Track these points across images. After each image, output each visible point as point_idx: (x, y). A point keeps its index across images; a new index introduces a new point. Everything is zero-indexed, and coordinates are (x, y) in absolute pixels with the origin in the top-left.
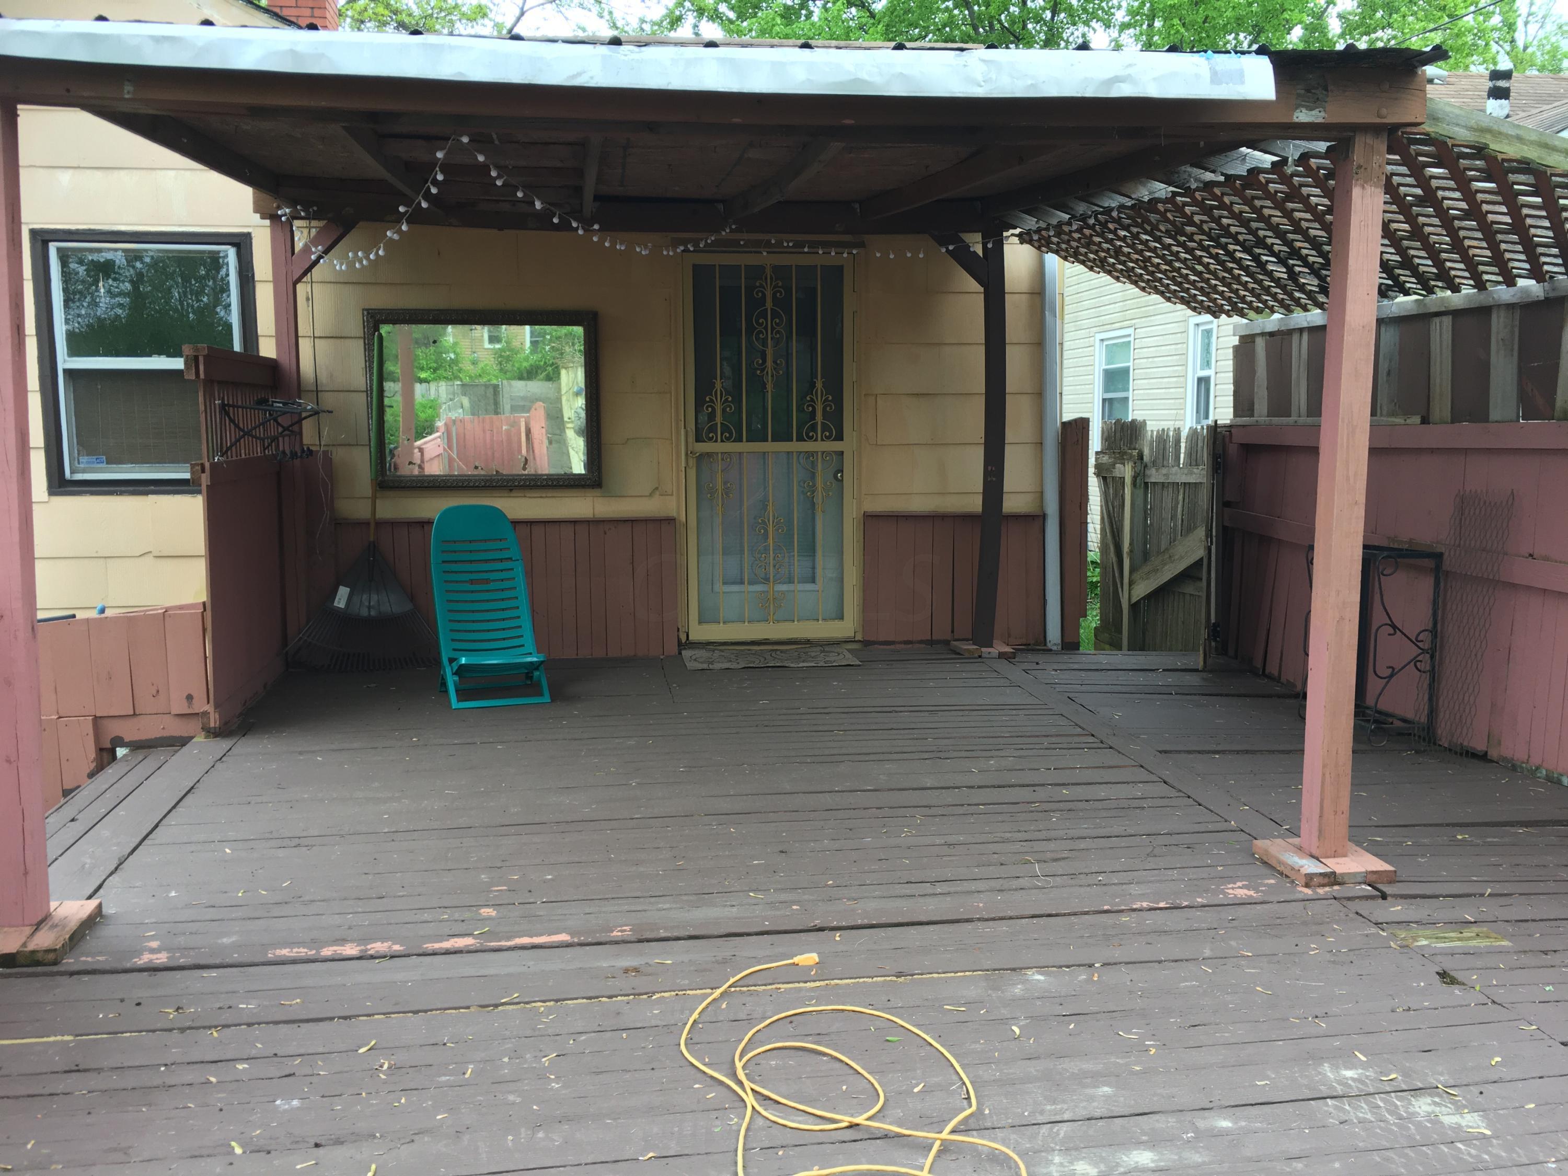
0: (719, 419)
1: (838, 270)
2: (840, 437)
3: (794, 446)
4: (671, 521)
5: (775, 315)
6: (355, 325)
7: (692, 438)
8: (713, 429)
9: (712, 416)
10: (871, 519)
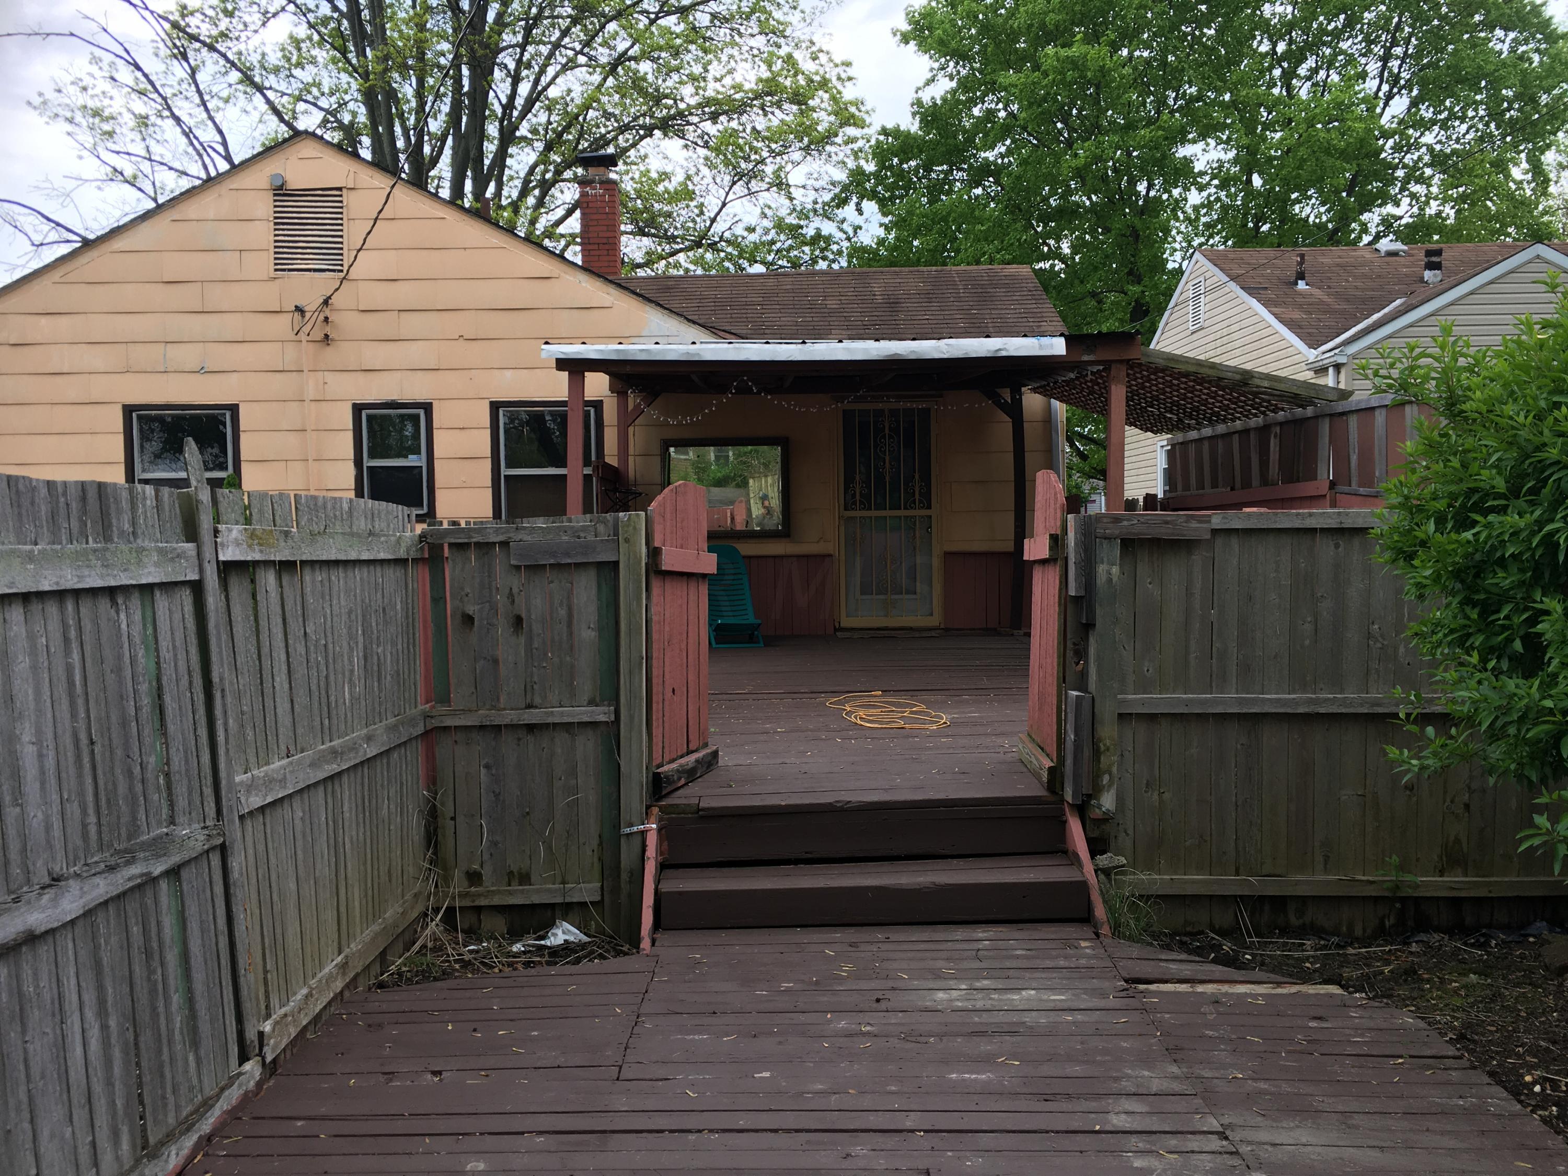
0: (858, 497)
1: (927, 411)
2: (929, 507)
3: (902, 513)
4: (830, 556)
5: (890, 437)
6: (656, 449)
7: (842, 508)
8: (854, 503)
9: (854, 496)
10: (948, 555)
